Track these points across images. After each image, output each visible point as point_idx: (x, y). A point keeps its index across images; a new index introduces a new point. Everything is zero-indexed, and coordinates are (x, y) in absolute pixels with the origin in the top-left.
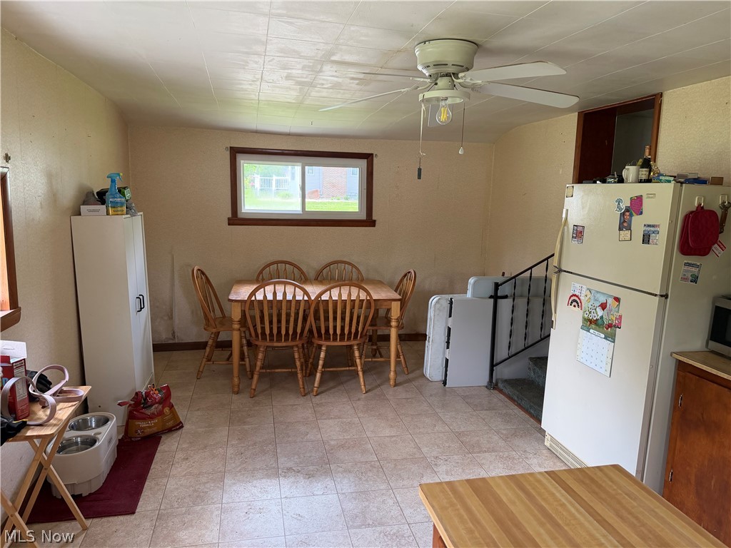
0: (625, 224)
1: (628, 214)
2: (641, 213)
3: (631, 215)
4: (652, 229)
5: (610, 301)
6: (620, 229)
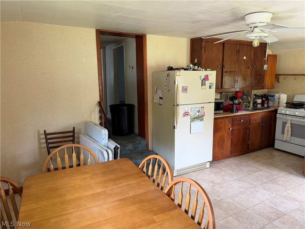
0: (203, 84)
1: (204, 80)
2: (208, 80)
3: (205, 81)
4: (212, 84)
5: (200, 109)
6: (202, 86)
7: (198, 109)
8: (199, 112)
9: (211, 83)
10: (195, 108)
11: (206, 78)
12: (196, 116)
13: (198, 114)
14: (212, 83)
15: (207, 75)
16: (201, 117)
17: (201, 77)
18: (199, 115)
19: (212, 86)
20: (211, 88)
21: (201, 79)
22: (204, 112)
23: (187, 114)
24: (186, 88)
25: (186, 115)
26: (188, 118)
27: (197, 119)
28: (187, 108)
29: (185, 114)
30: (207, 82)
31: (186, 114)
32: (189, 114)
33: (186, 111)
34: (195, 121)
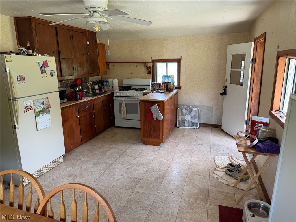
0: (43, 71)
1: (43, 67)
2: (48, 67)
3: (45, 68)
5: (45, 100)
6: (42, 73)
7: (42, 101)
8: (43, 103)
9: (51, 71)
10: (39, 99)
11: (45, 64)
12: (40, 109)
13: (42, 106)
14: (53, 70)
15: (46, 61)
16: (47, 109)
17: (39, 63)
18: (44, 108)
19: (53, 73)
20: (52, 76)
21: (40, 66)
22: (50, 103)
23: (30, 109)
24: (22, 76)
25: (28, 110)
26: (31, 113)
27: (43, 112)
28: (27, 101)
29: (26, 108)
30: (46, 69)
31: (28, 108)
32: (31, 109)
33: (27, 105)
34: (41, 115)
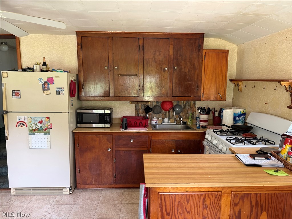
0: (46, 88)
2: (54, 84)
3: (49, 84)
6: (43, 90)
10: (35, 117)
14: (61, 88)
15: (52, 78)
18: (41, 127)
20: (60, 94)
22: (51, 124)
24: (18, 92)
28: (22, 117)
31: (21, 124)
33: (21, 120)
34: (35, 134)
